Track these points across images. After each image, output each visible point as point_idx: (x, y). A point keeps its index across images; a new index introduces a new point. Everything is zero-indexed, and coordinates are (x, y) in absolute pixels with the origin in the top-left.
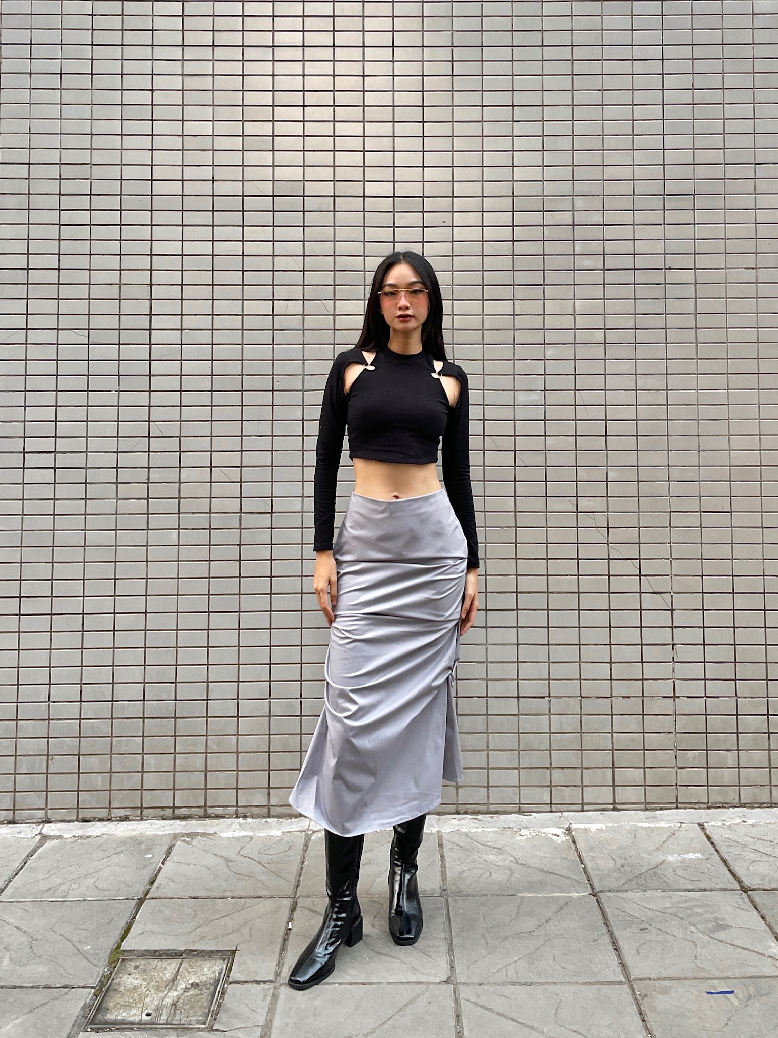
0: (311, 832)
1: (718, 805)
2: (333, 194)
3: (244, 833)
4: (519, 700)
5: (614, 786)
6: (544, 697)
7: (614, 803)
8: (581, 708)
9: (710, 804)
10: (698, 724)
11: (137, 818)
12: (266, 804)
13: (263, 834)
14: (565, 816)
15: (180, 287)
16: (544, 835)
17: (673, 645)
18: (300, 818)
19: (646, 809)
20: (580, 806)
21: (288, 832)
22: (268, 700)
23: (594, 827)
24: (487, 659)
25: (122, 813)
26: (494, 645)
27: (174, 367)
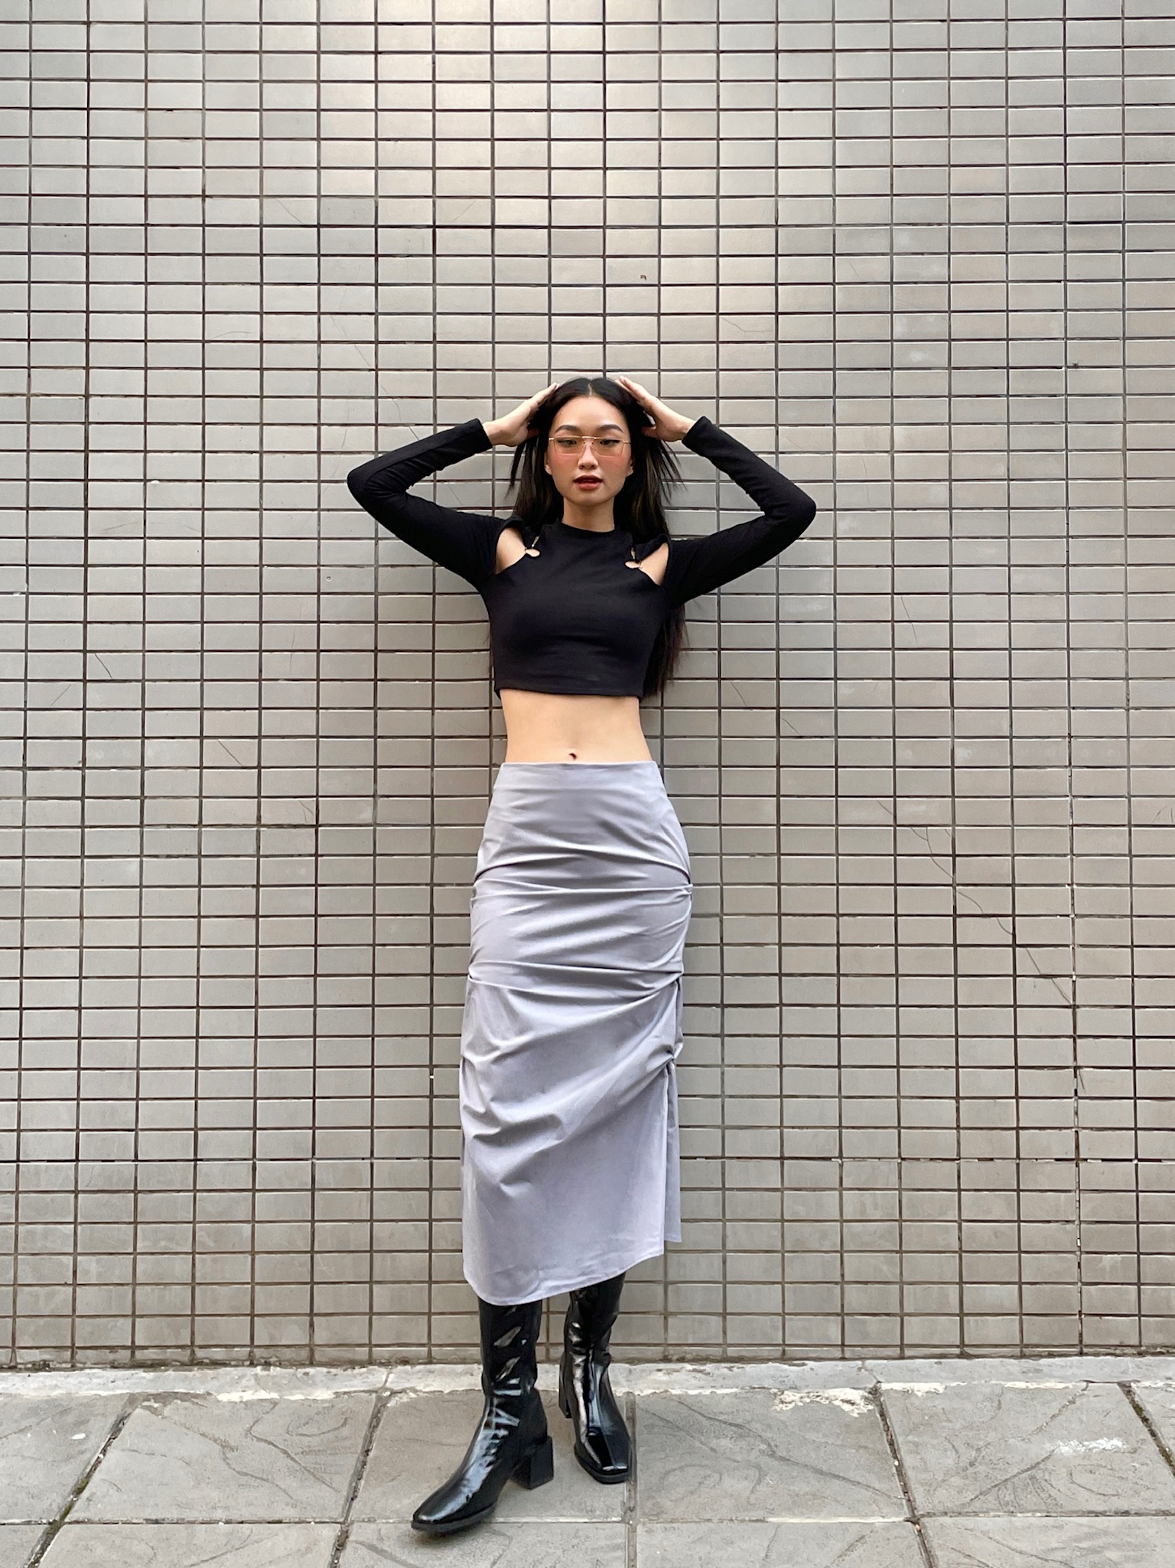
0: (388, 1393)
1: (1159, 1350)
2: (431, 223)
3: (263, 1395)
4: (782, 1164)
5: (962, 1315)
6: (829, 1159)
7: (962, 1345)
8: (900, 1178)
9: (1143, 1348)
10: (1125, 1206)
11: (64, 1365)
12: (306, 1341)
13: (298, 1397)
14: (869, 1368)
15: (142, 399)
16: (827, 1402)
17: (1076, 1068)
18: (371, 1367)
19: (1023, 1356)
20: (899, 1349)
21: (345, 1393)
22: (310, 1162)
23: (921, 1388)
24: (723, 1092)
25: (37, 1356)
26: (736, 1066)
27: (132, 551)
